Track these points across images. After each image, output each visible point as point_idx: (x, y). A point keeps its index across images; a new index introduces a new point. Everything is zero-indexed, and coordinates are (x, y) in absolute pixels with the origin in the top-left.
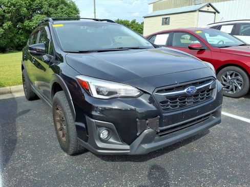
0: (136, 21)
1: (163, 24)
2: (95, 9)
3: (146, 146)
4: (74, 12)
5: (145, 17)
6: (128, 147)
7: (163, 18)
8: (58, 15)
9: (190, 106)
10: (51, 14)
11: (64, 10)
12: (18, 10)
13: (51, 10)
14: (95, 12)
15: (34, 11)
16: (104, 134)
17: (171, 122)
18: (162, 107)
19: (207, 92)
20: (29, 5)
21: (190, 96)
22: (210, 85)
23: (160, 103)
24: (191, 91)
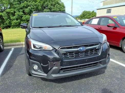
0: (95, 12)
1: (107, 13)
2: (72, 6)
3: (54, 76)
4: (63, 8)
5: (97, 9)
6: (46, 75)
7: (107, 10)
8: (55, 9)
9: (82, 57)
10: (52, 9)
11: (58, 7)
12: (37, 8)
13: (52, 7)
14: (72, 8)
15: (45, 8)
16: (36, 67)
17: (68, 65)
18: (64, 56)
19: (95, 50)
20: (42, 5)
21: (82, 52)
22: (97, 47)
23: (62, 54)
24: (82, 49)
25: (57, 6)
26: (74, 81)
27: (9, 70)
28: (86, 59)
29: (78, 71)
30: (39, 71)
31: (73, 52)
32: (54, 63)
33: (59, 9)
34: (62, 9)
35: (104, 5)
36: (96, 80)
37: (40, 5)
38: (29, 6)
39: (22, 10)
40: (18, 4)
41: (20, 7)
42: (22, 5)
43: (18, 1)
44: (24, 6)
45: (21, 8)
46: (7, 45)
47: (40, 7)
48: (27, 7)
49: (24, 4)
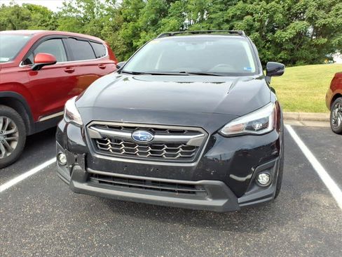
3: (76, 184)
9: (143, 158)
10: (317, 19)
16: (63, 158)
18: (99, 146)
19: (183, 148)
22: (189, 139)
25: (337, 10)
28: (150, 166)
31: (121, 141)
32: (75, 156)
37: (282, 9)
38: (248, 14)
41: (225, 18)
43: (221, 3)
48: (241, 18)
49: (234, 9)
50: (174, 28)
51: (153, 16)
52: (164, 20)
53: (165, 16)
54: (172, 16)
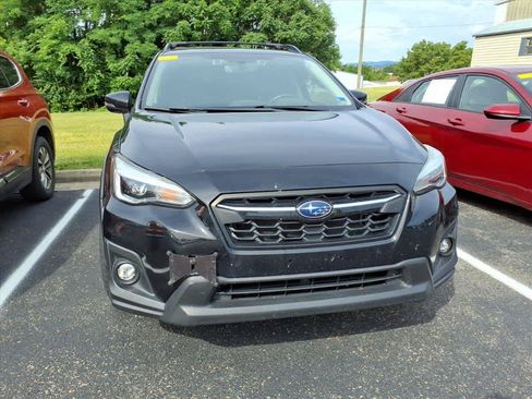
0: (468, 46)
1: (521, 54)
2: (364, 21)
4: (324, 26)
5: (478, 37)
6: (161, 305)
7: (523, 39)
8: (289, 32)
9: (314, 244)
10: (277, 30)
11: (301, 23)
12: (215, 25)
13: (279, 23)
14: (363, 27)
15: (248, 26)
16: (127, 271)
18: (234, 235)
19: (374, 218)
20: (238, 15)
21: (314, 223)
22: (383, 203)
23: (227, 225)
24: (314, 211)
25: (298, 20)
26: (288, 341)
27: (49, 274)
28: (329, 254)
29: (296, 300)
30: (138, 286)
31: (276, 222)
32: (192, 261)
33: (305, 30)
34: (320, 33)
35: (511, 16)
36: (382, 348)
37: (229, 14)
38: (181, 17)
39: (151, 35)
40: (140, 9)
41: (147, 22)
42: (156, 12)
44: (164, 17)
45: (151, 27)
46: (72, 176)
47: (228, 22)
48: (172, 24)
49: (161, 9)
50: (61, 32)
51: (17, 11)
52: (38, 20)
53: (39, 12)
54: (53, 13)
